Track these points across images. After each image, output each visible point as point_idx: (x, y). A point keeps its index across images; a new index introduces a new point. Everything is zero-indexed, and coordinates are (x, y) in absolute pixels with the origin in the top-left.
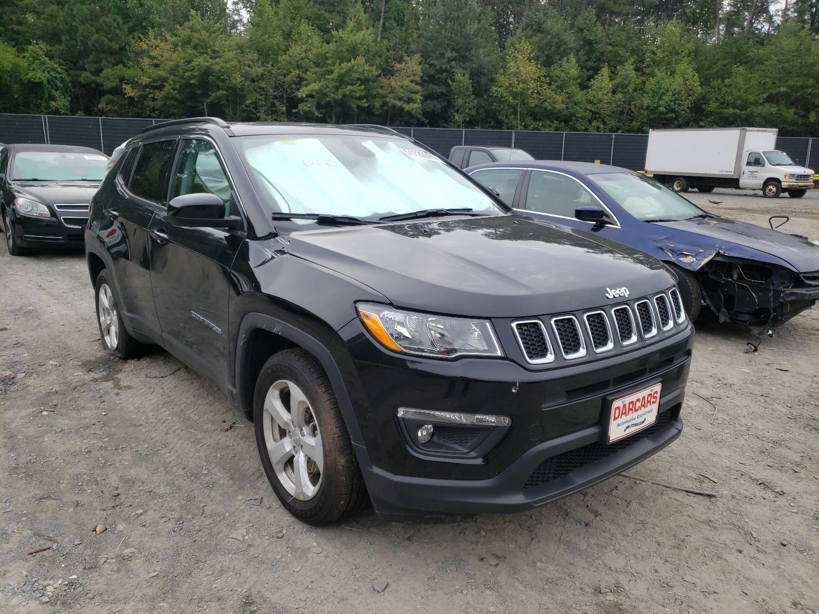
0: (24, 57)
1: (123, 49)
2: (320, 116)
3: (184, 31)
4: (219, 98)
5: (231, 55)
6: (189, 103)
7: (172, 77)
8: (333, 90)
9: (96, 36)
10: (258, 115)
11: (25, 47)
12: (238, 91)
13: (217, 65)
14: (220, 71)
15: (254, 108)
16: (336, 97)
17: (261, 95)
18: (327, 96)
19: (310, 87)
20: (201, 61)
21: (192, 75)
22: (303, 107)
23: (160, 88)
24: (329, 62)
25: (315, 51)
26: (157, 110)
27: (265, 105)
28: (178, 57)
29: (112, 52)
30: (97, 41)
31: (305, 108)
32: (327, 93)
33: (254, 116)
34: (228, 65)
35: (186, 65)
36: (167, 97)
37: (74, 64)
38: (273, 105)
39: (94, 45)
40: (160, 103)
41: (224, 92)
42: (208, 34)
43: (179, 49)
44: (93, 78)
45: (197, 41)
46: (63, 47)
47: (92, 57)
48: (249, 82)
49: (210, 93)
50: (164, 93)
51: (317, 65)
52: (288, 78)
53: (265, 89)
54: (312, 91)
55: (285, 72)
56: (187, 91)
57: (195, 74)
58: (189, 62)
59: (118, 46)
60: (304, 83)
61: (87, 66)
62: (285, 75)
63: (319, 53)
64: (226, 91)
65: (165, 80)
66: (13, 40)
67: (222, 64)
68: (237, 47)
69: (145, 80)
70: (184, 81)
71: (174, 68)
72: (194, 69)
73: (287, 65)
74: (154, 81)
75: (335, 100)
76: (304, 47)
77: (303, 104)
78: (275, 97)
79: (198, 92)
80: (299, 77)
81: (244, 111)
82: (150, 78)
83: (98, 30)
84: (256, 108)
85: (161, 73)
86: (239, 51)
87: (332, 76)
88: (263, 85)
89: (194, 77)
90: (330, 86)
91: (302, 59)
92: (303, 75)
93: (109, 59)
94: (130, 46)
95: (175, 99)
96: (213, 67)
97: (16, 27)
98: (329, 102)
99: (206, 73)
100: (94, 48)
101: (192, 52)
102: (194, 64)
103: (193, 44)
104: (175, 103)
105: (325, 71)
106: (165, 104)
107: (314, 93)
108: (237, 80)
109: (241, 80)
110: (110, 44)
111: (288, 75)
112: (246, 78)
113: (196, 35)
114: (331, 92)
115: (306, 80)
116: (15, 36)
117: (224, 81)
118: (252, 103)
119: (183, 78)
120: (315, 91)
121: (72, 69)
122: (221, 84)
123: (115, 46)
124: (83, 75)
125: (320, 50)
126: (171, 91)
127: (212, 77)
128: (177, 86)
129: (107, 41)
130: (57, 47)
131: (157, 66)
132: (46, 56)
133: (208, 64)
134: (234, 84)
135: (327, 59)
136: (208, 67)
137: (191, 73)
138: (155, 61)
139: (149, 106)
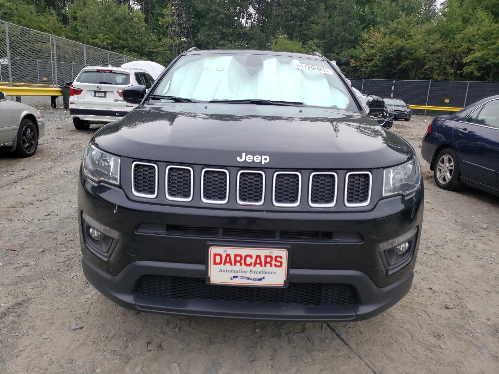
0: (305, 48)
1: (356, 39)
2: (479, 75)
3: (393, 25)
4: (407, 65)
5: (419, 37)
6: (387, 69)
7: (379, 54)
8: (494, 56)
9: (343, 33)
10: (432, 75)
11: (307, 42)
12: (421, 60)
13: (408, 44)
14: (410, 48)
15: (430, 71)
16: (495, 61)
17: (437, 62)
18: (488, 61)
19: (475, 55)
20: (399, 42)
21: (392, 51)
22: (466, 69)
23: (371, 60)
24: (494, 36)
25: (484, 29)
26: (367, 74)
27: (438, 69)
28: (385, 41)
29: (350, 41)
30: (343, 36)
31: (468, 70)
32: (488, 59)
33: (429, 76)
34: (416, 44)
35: (389, 46)
36: (374, 66)
37: (330, 49)
38: (445, 68)
39: (341, 39)
40: (369, 69)
41: (410, 61)
42: (407, 25)
43: (387, 36)
44: (337, 57)
45: (400, 30)
46: (326, 40)
47: (339, 45)
48: (429, 54)
49: (401, 62)
50: (372, 63)
51: (485, 39)
52: (460, 50)
53: (441, 59)
54: (475, 57)
55: (458, 45)
56: (388, 61)
57: (393, 51)
58: (391, 44)
59: (354, 38)
60: (472, 52)
61: (335, 51)
62: (458, 48)
63: (487, 30)
64: (412, 61)
65: (375, 55)
66: (303, 39)
67: (412, 44)
68: (425, 32)
69: (363, 56)
70: (386, 56)
71: (382, 48)
72: (393, 48)
73: (460, 41)
74: (369, 56)
75: (494, 63)
76: (477, 28)
77: (467, 67)
78: (447, 63)
79: (394, 62)
80: (468, 48)
81: (423, 73)
82: (366, 55)
83: (345, 30)
84: (431, 72)
85: (374, 51)
86: (427, 34)
87: (493, 47)
88: (439, 56)
89: (393, 53)
90: (491, 53)
91: (473, 35)
92: (472, 47)
93: (347, 46)
94: (360, 37)
95: (379, 67)
96: (406, 46)
97: (305, 32)
98: (489, 65)
99: (401, 49)
100: (340, 40)
101: (394, 37)
102: (394, 44)
103: (397, 33)
104: (378, 69)
105: (489, 43)
106: (372, 70)
107: (476, 59)
108: (421, 52)
109: (423, 53)
110: (350, 37)
111: (460, 47)
112: (427, 51)
113: (400, 26)
114: (491, 58)
115: (473, 50)
116: (304, 37)
117: (411, 54)
118: (429, 68)
119: (386, 54)
120: (478, 57)
121: (328, 52)
122: (409, 56)
123: (352, 38)
124: (332, 56)
125: (488, 28)
126: (377, 62)
127: (404, 52)
128: (381, 59)
129: (348, 35)
130: (323, 41)
131: (372, 47)
132: (316, 46)
133: (403, 44)
134: (418, 56)
135: (493, 34)
136: (403, 46)
137: (391, 50)
138: (371, 45)
139: (363, 71)
